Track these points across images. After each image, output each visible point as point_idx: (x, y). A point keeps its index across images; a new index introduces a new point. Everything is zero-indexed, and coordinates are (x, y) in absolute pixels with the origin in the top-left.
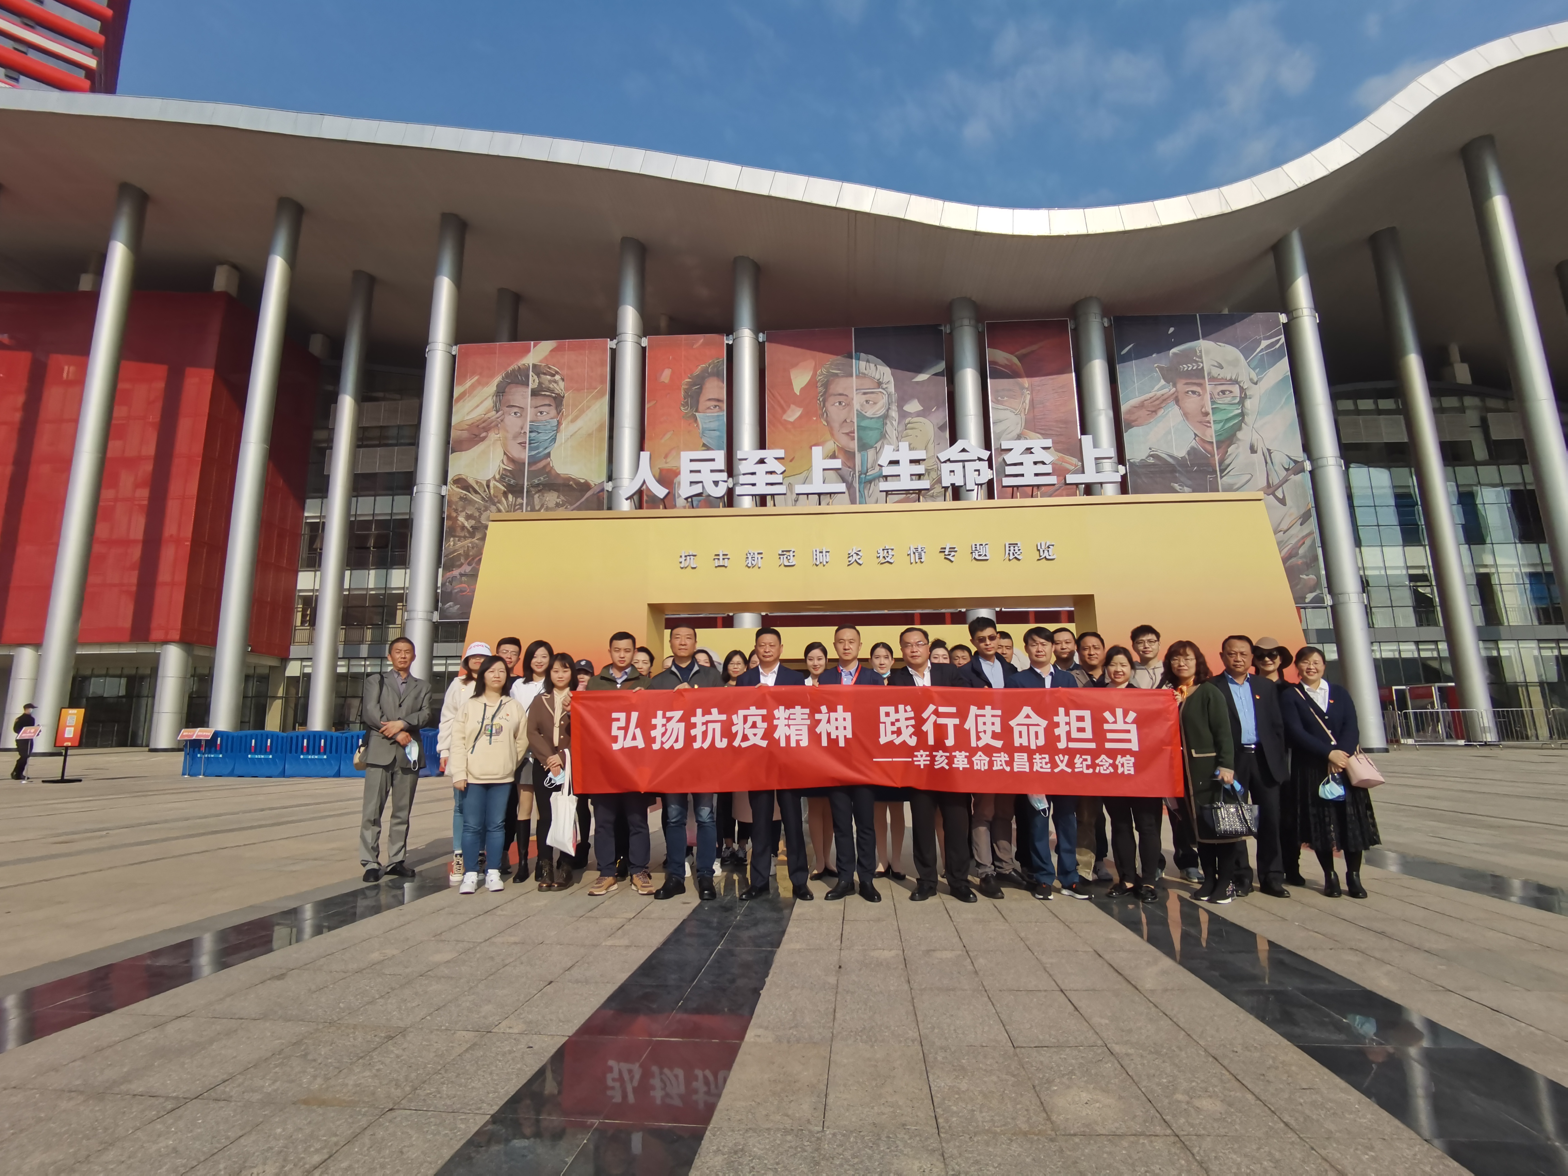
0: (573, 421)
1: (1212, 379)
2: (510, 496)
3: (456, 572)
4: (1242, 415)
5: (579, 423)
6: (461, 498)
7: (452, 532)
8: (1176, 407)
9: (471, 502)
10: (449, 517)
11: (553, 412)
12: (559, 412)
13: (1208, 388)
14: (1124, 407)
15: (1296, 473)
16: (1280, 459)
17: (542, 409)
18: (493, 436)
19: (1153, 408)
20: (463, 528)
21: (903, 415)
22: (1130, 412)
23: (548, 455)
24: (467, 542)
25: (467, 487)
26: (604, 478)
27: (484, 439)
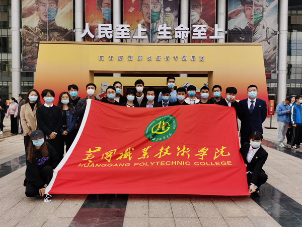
0: (62, 9)
1: (255, 5)
2: (43, 33)
3: (27, 57)
4: (262, 16)
5: (64, 9)
6: (27, 33)
7: (25, 44)
8: (244, 14)
9: (30, 34)
10: (23, 39)
11: (55, 5)
12: (57, 5)
13: (254, 8)
14: (229, 13)
15: (274, 35)
16: (271, 31)
17: (51, 4)
18: (36, 13)
19: (237, 13)
20: (28, 43)
21: (165, 12)
22: (230, 14)
23: (54, 20)
24: (30, 47)
25: (28, 29)
26: (72, 28)
27: (33, 14)
